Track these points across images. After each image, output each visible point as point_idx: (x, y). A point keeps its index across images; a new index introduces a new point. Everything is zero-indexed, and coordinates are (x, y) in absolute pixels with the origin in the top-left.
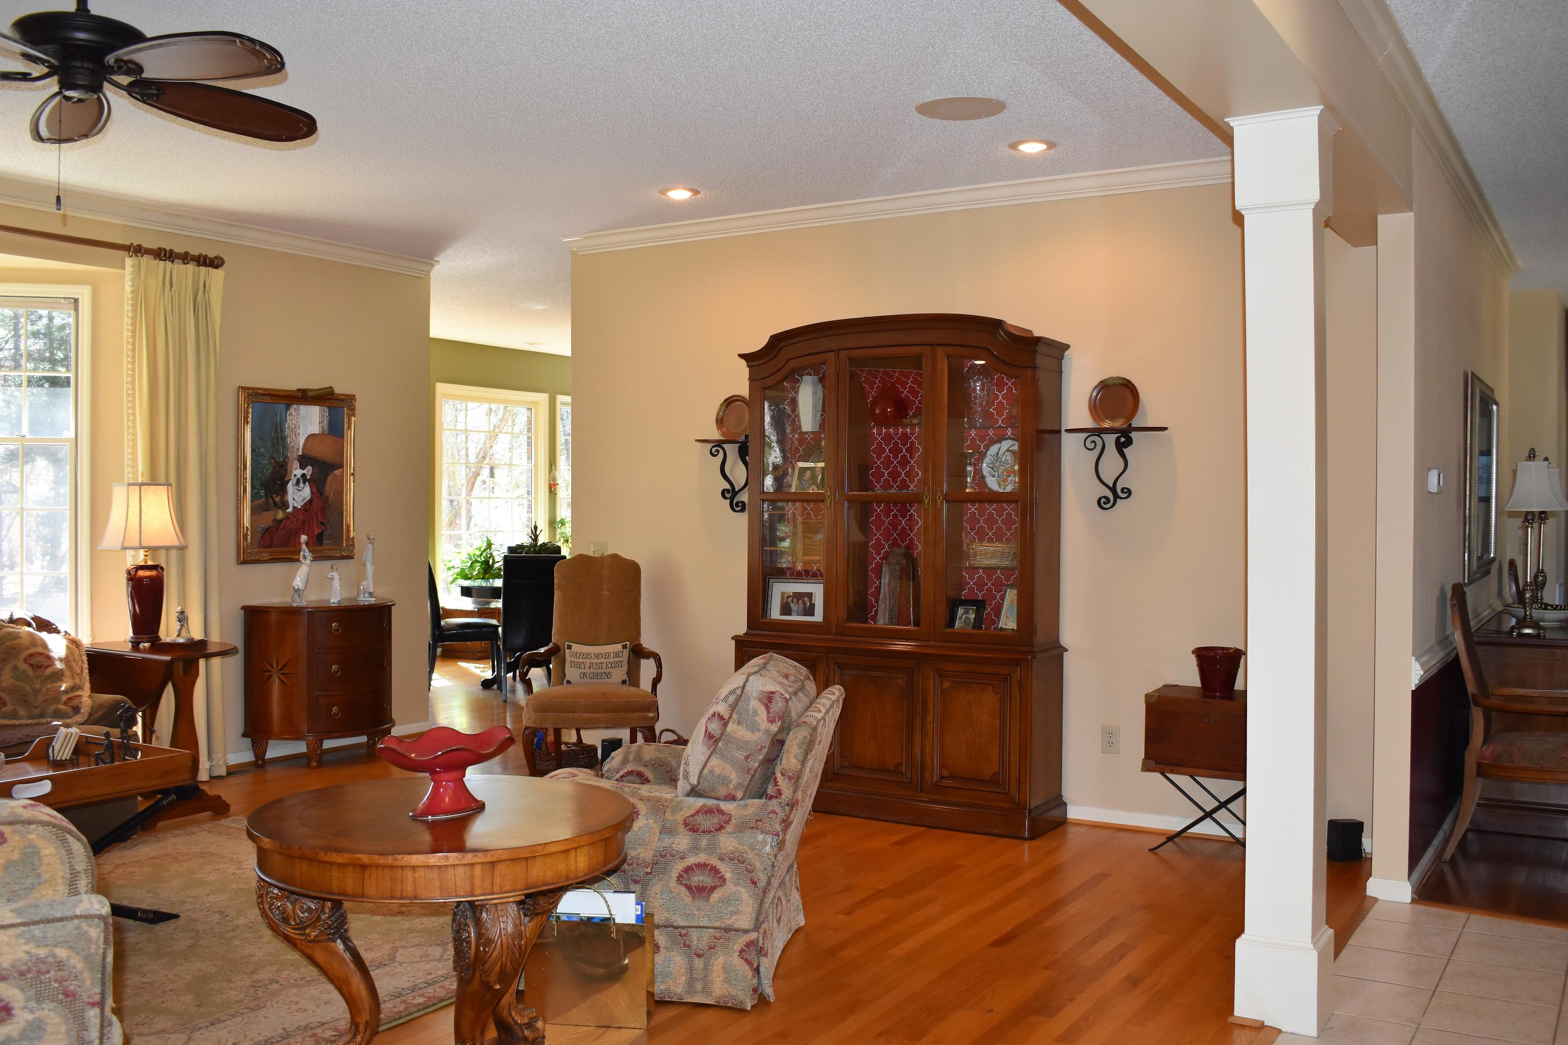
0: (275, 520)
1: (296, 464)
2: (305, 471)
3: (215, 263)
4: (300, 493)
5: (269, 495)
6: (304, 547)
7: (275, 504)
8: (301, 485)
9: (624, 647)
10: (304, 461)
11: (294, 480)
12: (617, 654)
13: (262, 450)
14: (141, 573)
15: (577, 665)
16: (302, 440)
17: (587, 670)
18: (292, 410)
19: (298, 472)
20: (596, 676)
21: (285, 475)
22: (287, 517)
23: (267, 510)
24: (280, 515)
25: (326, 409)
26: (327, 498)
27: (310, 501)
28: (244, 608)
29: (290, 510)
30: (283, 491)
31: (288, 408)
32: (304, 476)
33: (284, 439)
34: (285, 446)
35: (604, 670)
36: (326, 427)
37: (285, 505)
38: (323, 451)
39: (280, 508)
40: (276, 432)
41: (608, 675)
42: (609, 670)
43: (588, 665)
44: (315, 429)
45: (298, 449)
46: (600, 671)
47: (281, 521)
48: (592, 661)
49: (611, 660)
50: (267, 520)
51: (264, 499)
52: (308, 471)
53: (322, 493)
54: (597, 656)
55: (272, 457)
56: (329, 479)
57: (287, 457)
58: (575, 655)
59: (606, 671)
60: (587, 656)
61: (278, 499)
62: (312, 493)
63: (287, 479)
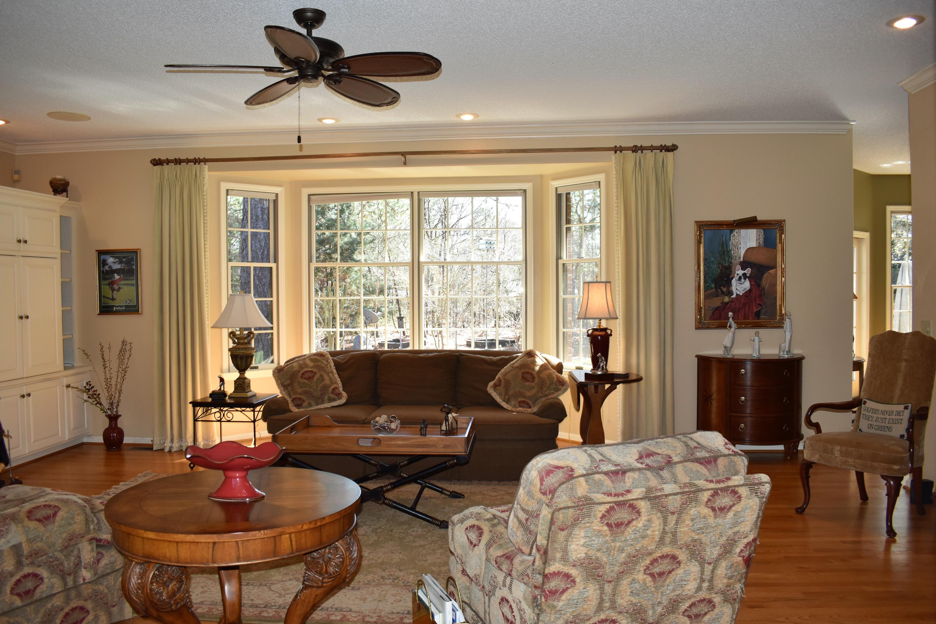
0: (723, 302)
1: (739, 267)
2: (745, 272)
3: (672, 148)
4: (742, 286)
5: (718, 287)
6: (731, 320)
7: (723, 293)
8: (743, 280)
9: (906, 408)
10: (744, 265)
11: (737, 277)
12: (898, 413)
13: (712, 259)
15: (867, 418)
16: (742, 252)
17: (873, 423)
18: (735, 233)
19: (741, 272)
20: (880, 428)
21: (730, 274)
22: (732, 301)
23: (717, 296)
24: (727, 299)
25: (762, 231)
26: (763, 289)
27: (750, 291)
28: (697, 356)
29: (734, 296)
30: (729, 284)
31: (731, 231)
32: (744, 275)
33: (729, 252)
34: (730, 256)
35: (887, 425)
36: (761, 243)
37: (730, 293)
38: (761, 258)
39: (726, 295)
40: (723, 247)
41: (890, 429)
42: (890, 425)
43: (874, 419)
44: (753, 244)
45: (740, 258)
46: (883, 425)
47: (727, 303)
48: (878, 416)
49: (893, 417)
50: (716, 302)
51: (714, 290)
52: (748, 271)
53: (759, 286)
54: (883, 412)
55: (719, 263)
56: (766, 275)
57: (731, 263)
58: (867, 410)
59: (889, 425)
60: (875, 411)
61: (725, 289)
62: (751, 285)
63: (731, 276)
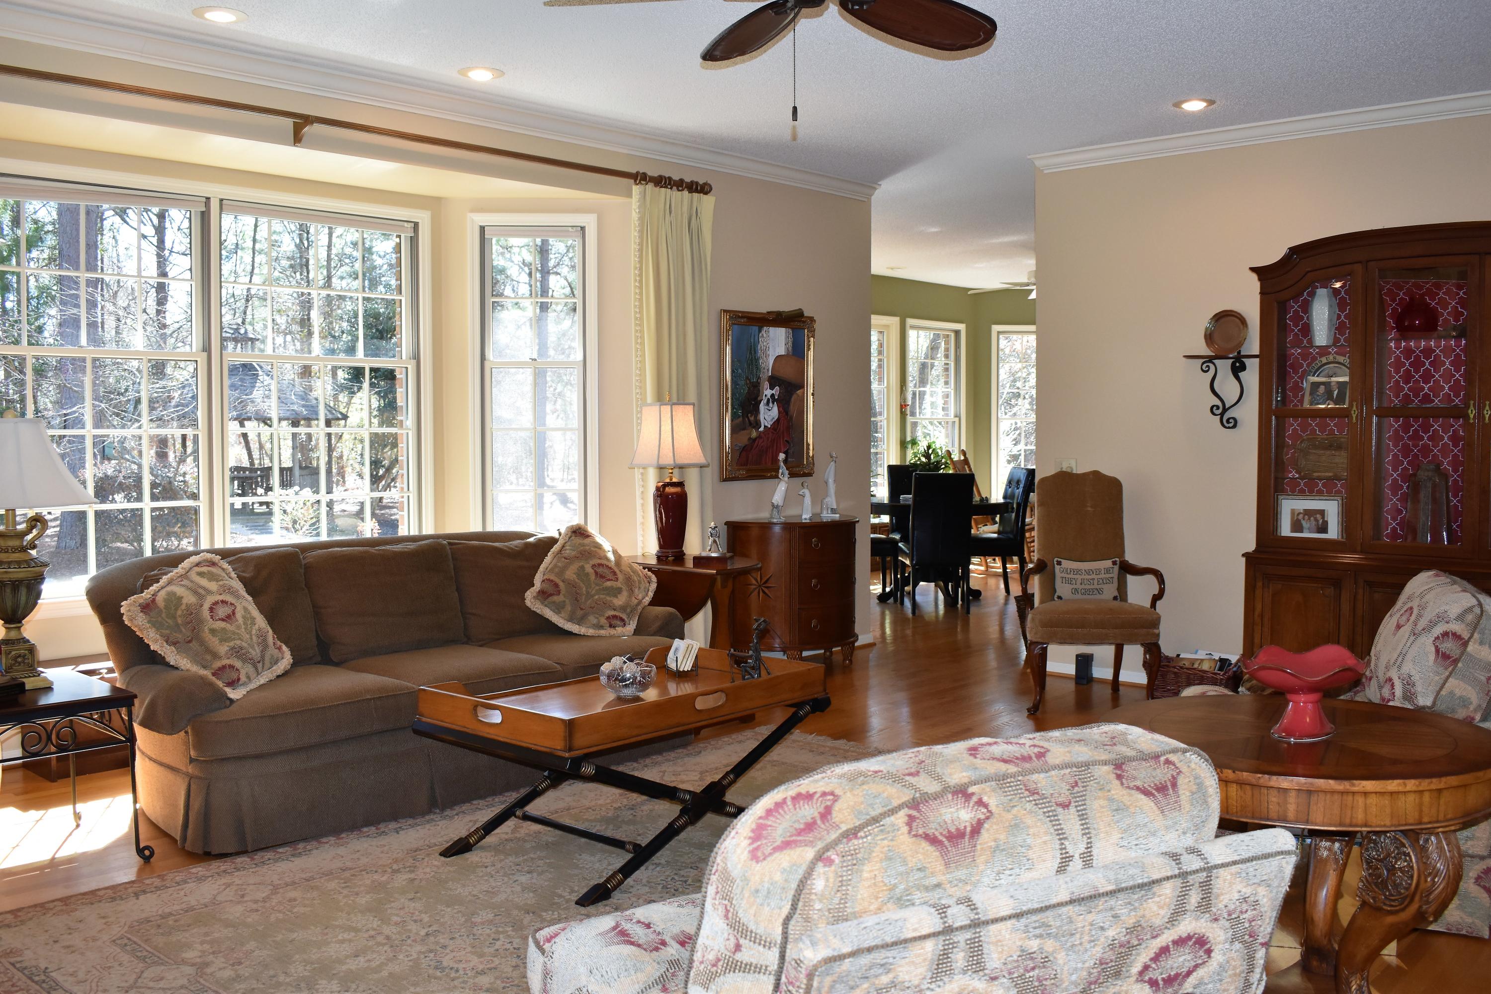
0: (750, 439)
1: (767, 384)
2: (773, 392)
3: (701, 189)
4: (770, 413)
5: (745, 415)
6: (782, 464)
7: (750, 424)
8: (771, 405)
9: (1114, 563)
10: (774, 381)
11: (764, 401)
12: (1107, 571)
13: (740, 371)
14: (670, 490)
15: (1069, 581)
16: (771, 362)
17: (1078, 586)
18: (763, 332)
19: (768, 392)
20: (1087, 592)
21: (758, 396)
22: (759, 436)
23: (744, 429)
24: (754, 434)
25: (790, 331)
26: (791, 417)
27: (778, 420)
28: (727, 523)
29: (762, 429)
30: (757, 411)
31: (760, 331)
32: (773, 395)
33: (757, 360)
34: (758, 368)
35: (1096, 586)
36: (790, 349)
37: (757, 424)
38: (787, 373)
39: (754, 427)
40: (751, 353)
41: (1100, 591)
42: (1100, 586)
43: (1079, 582)
44: (781, 351)
45: (768, 370)
46: (1092, 587)
47: (755, 440)
48: (1083, 577)
49: (1103, 576)
50: (743, 439)
51: (741, 419)
52: (776, 391)
53: (787, 414)
54: (1088, 572)
55: (747, 378)
56: (793, 399)
57: (759, 378)
58: (1066, 571)
59: (1098, 587)
60: (1078, 572)
61: (752, 419)
62: (779, 412)
63: (759, 399)
